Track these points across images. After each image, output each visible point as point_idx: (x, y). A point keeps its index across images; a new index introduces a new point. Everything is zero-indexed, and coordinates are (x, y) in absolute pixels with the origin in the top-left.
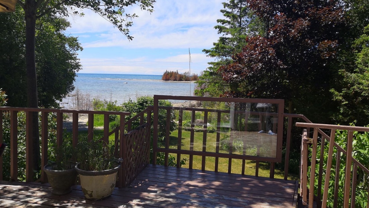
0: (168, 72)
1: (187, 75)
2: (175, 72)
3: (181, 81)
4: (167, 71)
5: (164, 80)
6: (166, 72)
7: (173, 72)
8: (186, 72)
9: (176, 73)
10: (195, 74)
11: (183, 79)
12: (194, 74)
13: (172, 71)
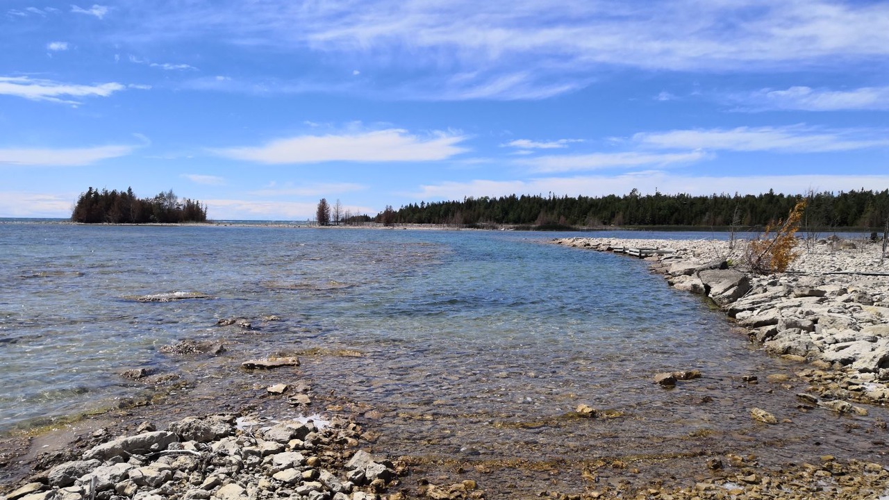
0: (96, 193)
1: (166, 204)
2: (124, 194)
3: (145, 222)
4: (94, 190)
5: (81, 221)
6: (90, 193)
7: (114, 193)
8: (162, 195)
9: (128, 198)
10: (192, 201)
11: (152, 216)
12: (189, 201)
13: (110, 190)
